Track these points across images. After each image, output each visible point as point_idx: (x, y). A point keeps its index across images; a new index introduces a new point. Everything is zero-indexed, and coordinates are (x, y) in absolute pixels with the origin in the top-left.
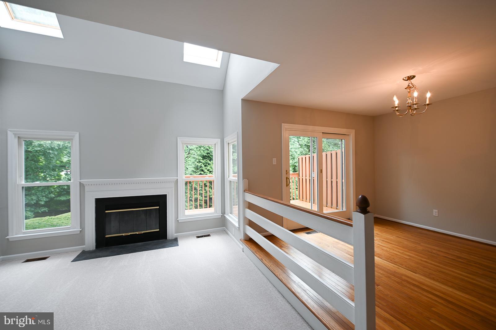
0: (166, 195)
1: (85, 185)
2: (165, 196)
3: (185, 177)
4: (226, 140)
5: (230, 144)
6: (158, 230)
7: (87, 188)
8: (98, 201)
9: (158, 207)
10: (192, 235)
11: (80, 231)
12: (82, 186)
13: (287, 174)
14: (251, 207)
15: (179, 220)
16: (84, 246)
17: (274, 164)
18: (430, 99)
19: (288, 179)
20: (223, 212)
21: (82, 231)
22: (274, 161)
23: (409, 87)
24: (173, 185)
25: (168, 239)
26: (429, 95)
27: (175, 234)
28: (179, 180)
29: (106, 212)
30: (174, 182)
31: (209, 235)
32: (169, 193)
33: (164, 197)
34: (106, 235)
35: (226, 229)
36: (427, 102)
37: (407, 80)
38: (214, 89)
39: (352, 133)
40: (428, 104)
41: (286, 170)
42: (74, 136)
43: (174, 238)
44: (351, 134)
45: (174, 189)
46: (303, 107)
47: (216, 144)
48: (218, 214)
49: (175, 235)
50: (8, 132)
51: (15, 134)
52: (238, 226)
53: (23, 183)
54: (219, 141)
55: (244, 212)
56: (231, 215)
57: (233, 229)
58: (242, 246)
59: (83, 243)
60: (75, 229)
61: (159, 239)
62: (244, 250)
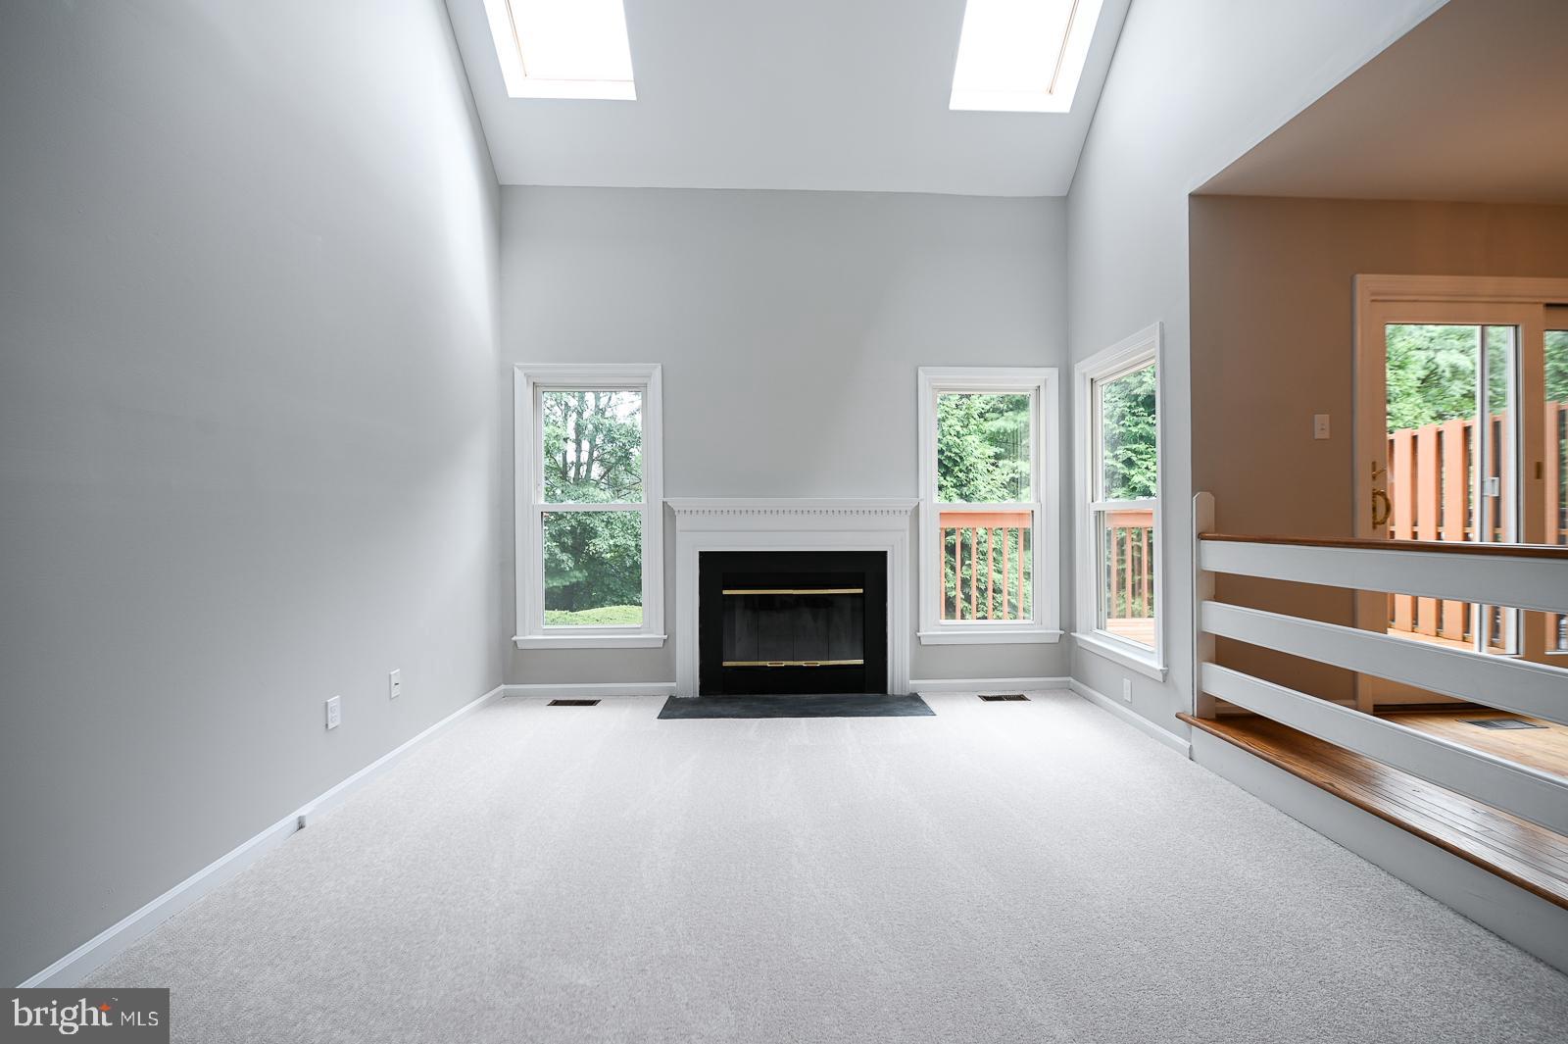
0: (884, 554)
1: (677, 513)
4: (1082, 370)
5: (1100, 383)
6: (860, 662)
7: (681, 522)
8: (708, 560)
9: (861, 591)
10: (966, 691)
11: (665, 640)
12: (669, 513)
13: (1374, 477)
15: (923, 637)
16: (674, 684)
17: (1316, 437)
19: (1380, 499)
20: (1068, 624)
21: (669, 642)
22: (1322, 427)
24: (905, 522)
25: (889, 691)
27: (911, 682)
28: (922, 509)
29: (725, 592)
30: (909, 514)
31: (1021, 698)
32: (892, 547)
33: (880, 558)
34: (724, 661)
35: (1078, 684)
38: (1028, 198)
41: (1374, 463)
42: (649, 376)
43: (907, 694)
45: (908, 533)
47: (1042, 387)
48: (1047, 629)
49: (914, 685)
50: (516, 369)
51: (528, 376)
52: (1161, 667)
53: (542, 501)
54: (1051, 376)
55: (1197, 616)
56: (1107, 634)
57: (1127, 682)
58: (1181, 741)
59: (670, 676)
60: (652, 633)
61: (863, 692)
62: (1196, 756)
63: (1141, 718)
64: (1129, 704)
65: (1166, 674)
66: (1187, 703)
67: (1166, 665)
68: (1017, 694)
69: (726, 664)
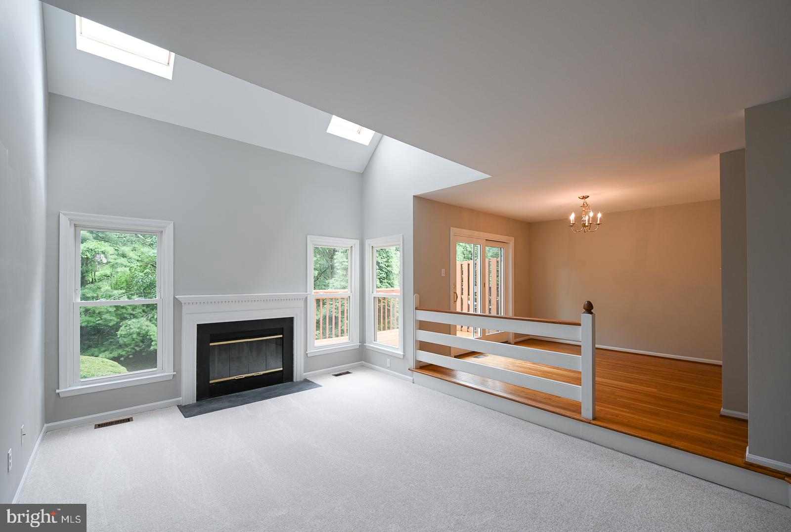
0: (293, 318)
1: (183, 305)
2: (291, 320)
3: (314, 293)
4: (368, 243)
5: (375, 249)
6: (281, 369)
7: (185, 309)
8: (201, 328)
9: (281, 336)
10: (327, 373)
11: (174, 375)
13: (454, 288)
14: (423, 326)
15: (309, 353)
16: (181, 398)
17: (442, 276)
18: (600, 219)
19: (455, 294)
20: (363, 340)
21: (177, 376)
22: (443, 272)
23: (583, 206)
24: (302, 303)
25: (295, 380)
26: (599, 215)
27: (304, 374)
28: (308, 298)
29: (211, 344)
30: (303, 300)
31: (348, 373)
32: (297, 315)
34: (209, 381)
35: (367, 363)
36: (598, 223)
37: (582, 199)
39: (512, 241)
40: (599, 224)
41: (454, 284)
42: (164, 227)
43: (302, 380)
44: (511, 243)
45: (302, 308)
46: (470, 209)
47: (353, 247)
48: (354, 343)
49: (308, 375)
50: (61, 215)
51: (71, 220)
52: (402, 354)
53: (79, 300)
54: (357, 243)
55: (415, 335)
56: (377, 343)
57: (388, 360)
58: (410, 377)
59: (178, 395)
60: (165, 372)
61: (282, 382)
62: (415, 381)
63: (395, 373)
64: (388, 368)
65: (404, 356)
66: (412, 364)
67: (404, 353)
68: (346, 371)
69: (211, 382)
